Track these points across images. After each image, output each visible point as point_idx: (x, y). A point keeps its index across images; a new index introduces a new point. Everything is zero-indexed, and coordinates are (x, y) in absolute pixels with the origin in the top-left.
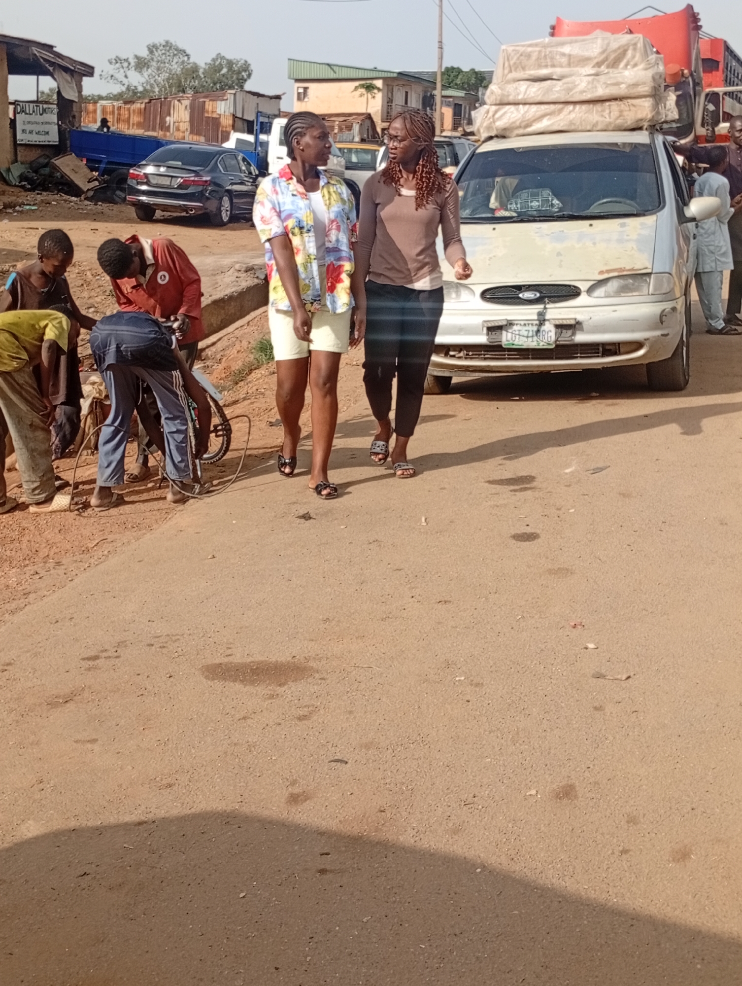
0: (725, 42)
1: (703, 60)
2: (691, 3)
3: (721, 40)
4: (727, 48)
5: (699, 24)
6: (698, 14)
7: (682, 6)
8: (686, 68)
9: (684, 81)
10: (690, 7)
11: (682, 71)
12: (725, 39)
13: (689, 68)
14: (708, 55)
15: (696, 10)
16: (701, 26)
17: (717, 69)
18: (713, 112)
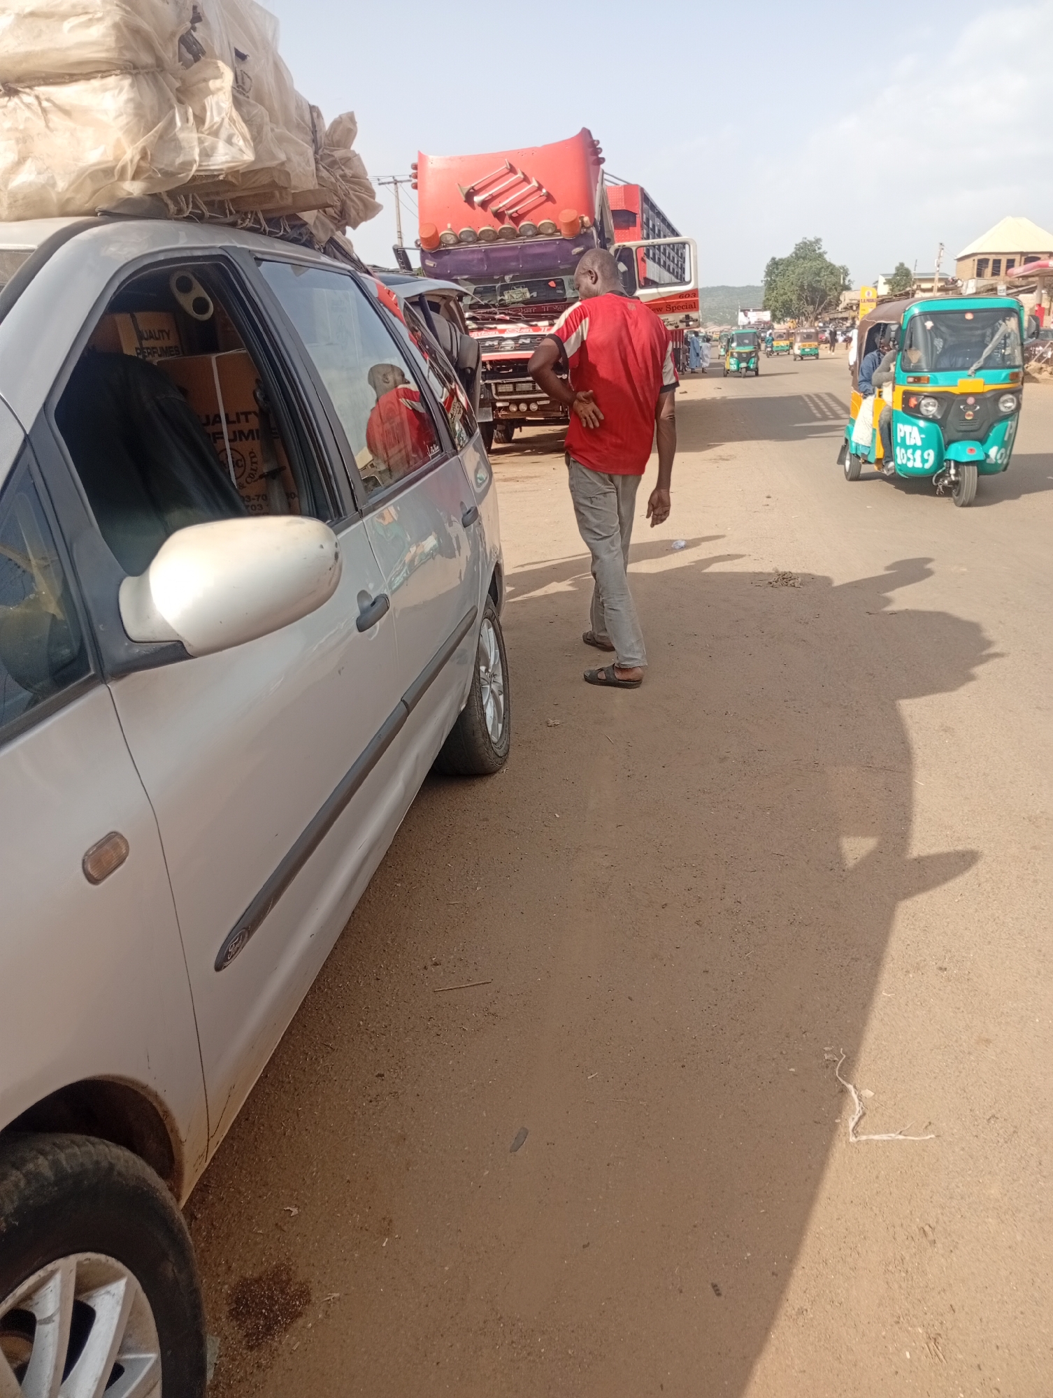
0: (642, 189)
1: (615, 213)
2: (588, 127)
3: (637, 186)
4: (646, 199)
5: (600, 156)
6: (598, 142)
7: (575, 131)
8: (586, 215)
9: (585, 233)
10: (586, 133)
11: (582, 218)
12: (642, 185)
13: (591, 214)
14: (621, 206)
15: (595, 137)
16: (603, 160)
17: (634, 224)
18: (624, 273)
